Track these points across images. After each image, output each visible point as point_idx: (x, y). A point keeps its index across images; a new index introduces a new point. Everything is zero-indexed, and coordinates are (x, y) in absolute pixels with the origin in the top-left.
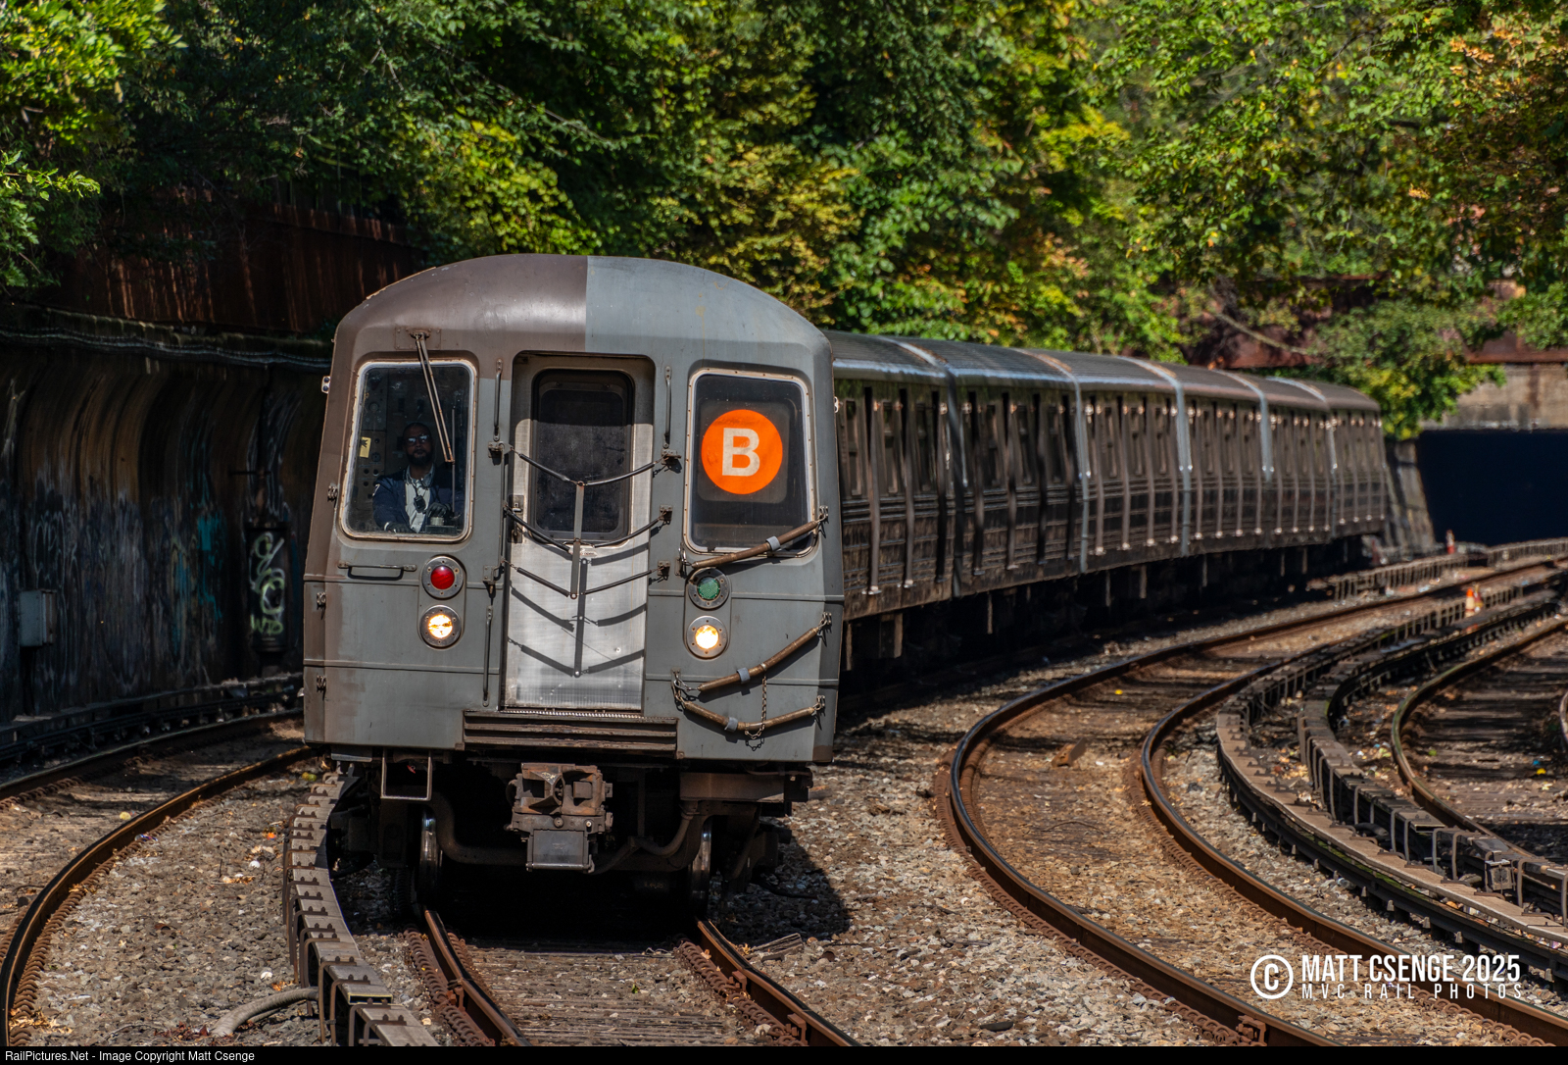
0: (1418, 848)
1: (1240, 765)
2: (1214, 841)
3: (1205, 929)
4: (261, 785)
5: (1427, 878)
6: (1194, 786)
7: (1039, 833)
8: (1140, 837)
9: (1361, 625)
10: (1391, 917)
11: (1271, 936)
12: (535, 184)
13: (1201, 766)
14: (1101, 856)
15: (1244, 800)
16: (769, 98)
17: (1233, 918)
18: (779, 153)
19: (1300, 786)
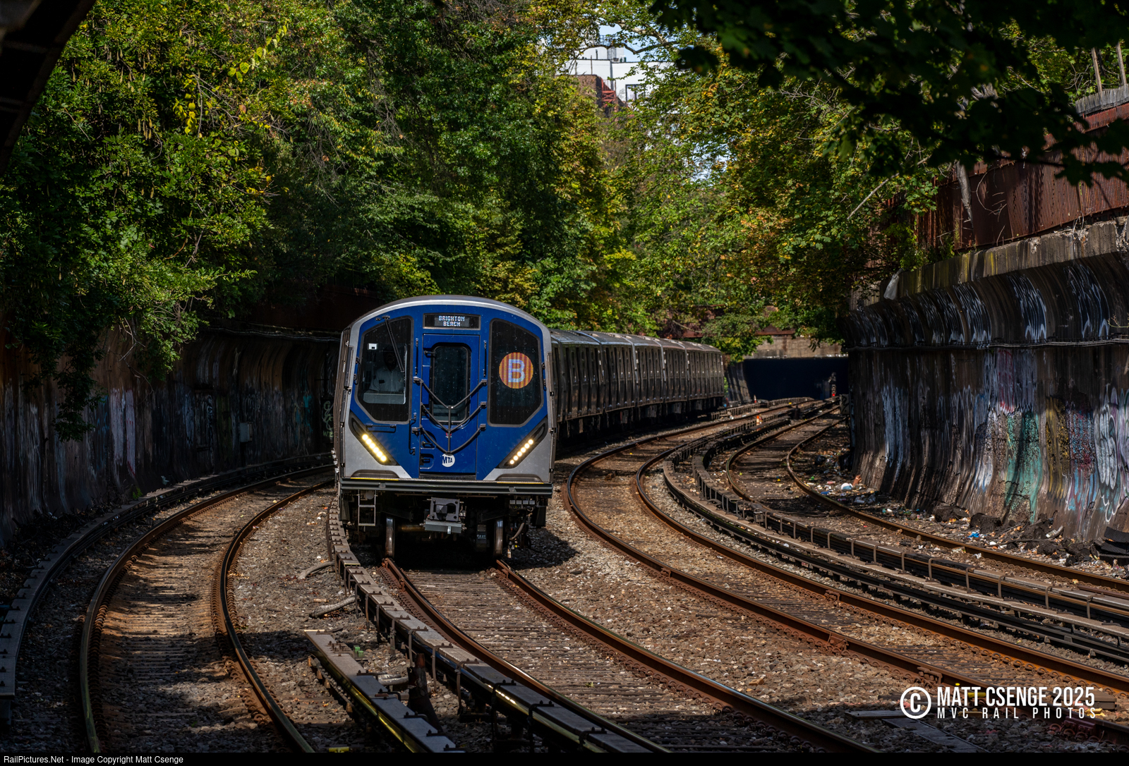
0: (731, 508)
1: (670, 479)
2: (660, 506)
3: (654, 537)
4: (324, 491)
5: (732, 519)
6: (654, 487)
7: (598, 505)
8: (633, 506)
9: (720, 429)
10: (720, 532)
11: (677, 540)
12: (423, 276)
13: (658, 480)
14: (619, 512)
15: (672, 492)
16: (506, 245)
17: (664, 533)
18: (509, 264)
19: (692, 486)
